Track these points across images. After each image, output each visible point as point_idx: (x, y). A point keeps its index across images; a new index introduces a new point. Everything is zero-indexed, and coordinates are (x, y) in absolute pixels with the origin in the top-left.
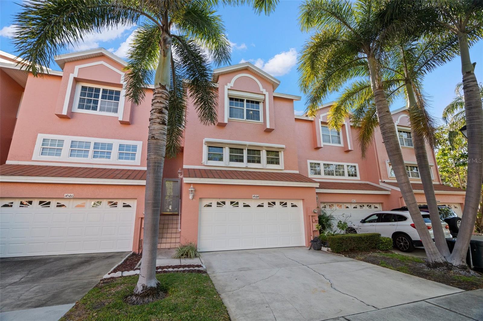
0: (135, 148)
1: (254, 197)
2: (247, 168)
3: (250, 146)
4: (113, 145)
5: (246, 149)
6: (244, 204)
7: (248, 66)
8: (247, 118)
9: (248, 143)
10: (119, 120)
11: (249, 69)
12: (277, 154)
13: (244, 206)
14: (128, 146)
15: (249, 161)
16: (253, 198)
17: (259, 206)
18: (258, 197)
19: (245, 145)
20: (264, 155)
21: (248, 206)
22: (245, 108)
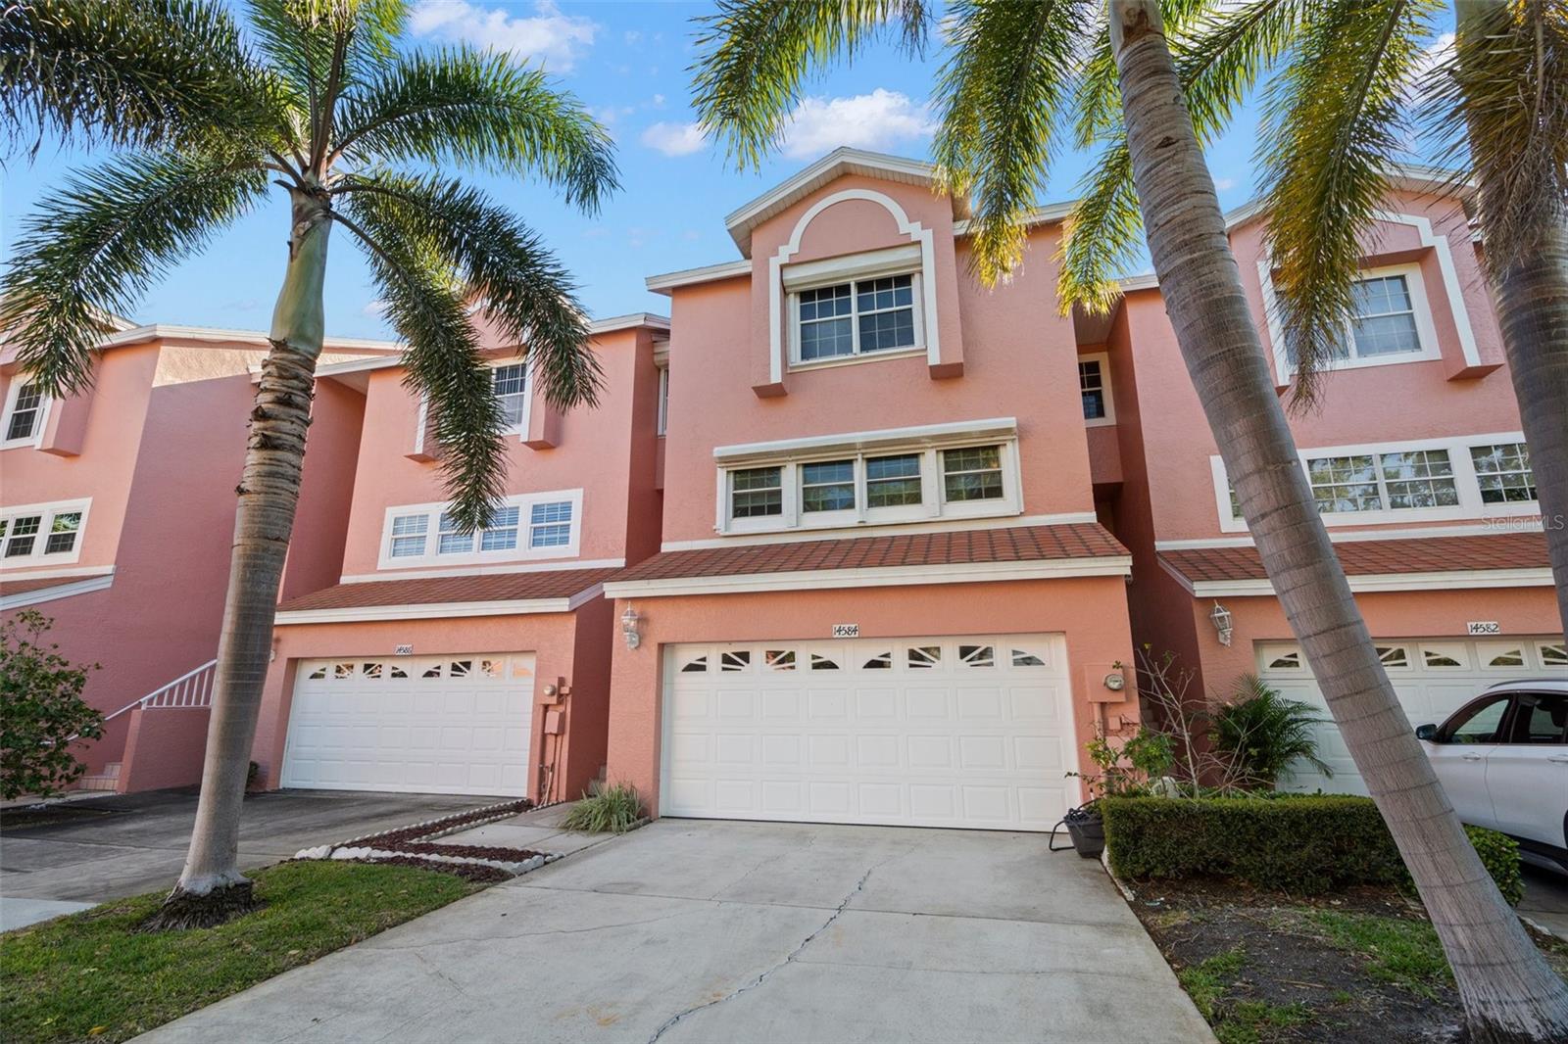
0: (567, 507)
1: (839, 631)
2: (863, 526)
3: (868, 445)
4: (520, 510)
5: (860, 457)
6: (814, 657)
7: (843, 163)
8: (863, 348)
9: (858, 437)
10: (522, 440)
11: (853, 171)
12: (991, 455)
13: (816, 666)
14: (552, 507)
15: (874, 501)
16: (837, 636)
17: (873, 664)
18: (855, 631)
19: (850, 447)
20: (931, 471)
21: (831, 665)
22: (854, 315)
